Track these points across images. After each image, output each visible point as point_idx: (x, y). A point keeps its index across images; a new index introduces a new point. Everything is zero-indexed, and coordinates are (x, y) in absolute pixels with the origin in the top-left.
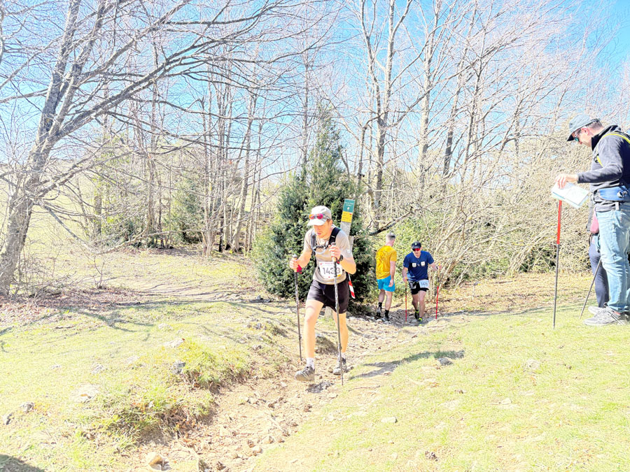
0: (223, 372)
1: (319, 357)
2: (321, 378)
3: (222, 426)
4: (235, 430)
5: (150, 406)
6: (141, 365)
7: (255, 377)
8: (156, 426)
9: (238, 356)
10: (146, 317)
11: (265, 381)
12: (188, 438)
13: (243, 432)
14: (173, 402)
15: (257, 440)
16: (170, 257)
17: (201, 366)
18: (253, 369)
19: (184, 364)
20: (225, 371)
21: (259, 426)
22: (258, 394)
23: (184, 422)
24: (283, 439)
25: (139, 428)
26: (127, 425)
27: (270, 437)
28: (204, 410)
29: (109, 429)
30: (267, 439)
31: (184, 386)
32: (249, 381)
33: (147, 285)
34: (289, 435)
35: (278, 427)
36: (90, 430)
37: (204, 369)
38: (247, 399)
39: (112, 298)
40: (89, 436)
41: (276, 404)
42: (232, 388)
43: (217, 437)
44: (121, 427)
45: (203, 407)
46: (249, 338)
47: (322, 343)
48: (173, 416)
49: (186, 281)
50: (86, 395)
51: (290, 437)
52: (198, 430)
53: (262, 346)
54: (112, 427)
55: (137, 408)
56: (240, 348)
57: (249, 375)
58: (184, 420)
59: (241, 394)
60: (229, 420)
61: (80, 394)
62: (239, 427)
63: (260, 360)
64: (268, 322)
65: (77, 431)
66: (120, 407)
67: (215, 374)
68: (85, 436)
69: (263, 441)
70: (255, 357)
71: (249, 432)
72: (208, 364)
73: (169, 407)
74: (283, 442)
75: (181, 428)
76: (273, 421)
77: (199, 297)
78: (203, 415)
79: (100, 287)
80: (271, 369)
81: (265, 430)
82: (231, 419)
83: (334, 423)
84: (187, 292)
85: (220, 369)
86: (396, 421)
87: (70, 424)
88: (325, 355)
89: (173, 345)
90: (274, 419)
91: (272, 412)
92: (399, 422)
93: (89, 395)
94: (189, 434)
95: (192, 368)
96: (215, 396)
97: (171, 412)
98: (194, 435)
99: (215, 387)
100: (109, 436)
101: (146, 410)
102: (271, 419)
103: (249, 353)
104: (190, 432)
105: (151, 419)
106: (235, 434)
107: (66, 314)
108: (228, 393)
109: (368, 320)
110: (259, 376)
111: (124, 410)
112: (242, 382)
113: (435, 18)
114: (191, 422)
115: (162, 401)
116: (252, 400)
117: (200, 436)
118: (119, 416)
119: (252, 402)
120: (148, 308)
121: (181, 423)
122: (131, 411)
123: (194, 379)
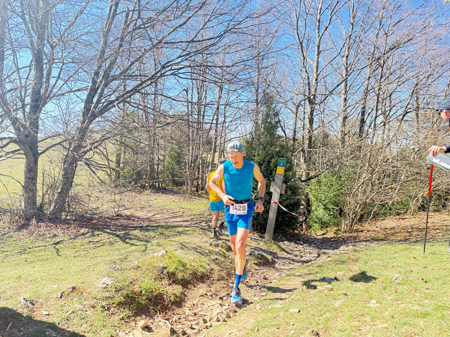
0: (191, 274)
1: (258, 268)
2: (257, 282)
3: (187, 309)
4: (196, 312)
5: (143, 293)
6: (139, 267)
7: (212, 279)
8: (146, 305)
9: (201, 264)
10: (146, 236)
11: (219, 282)
12: (165, 314)
13: (201, 313)
14: (158, 292)
15: (209, 319)
16: (164, 195)
17: (177, 269)
18: (211, 273)
19: (166, 268)
20: (192, 274)
21: (212, 311)
22: (213, 290)
23: (164, 305)
24: (226, 320)
25: (136, 306)
26: (128, 303)
27: (218, 318)
28: (177, 298)
29: (118, 305)
30: (216, 319)
31: (165, 282)
32: (208, 281)
33: (148, 214)
34: (230, 318)
35: (224, 312)
36: (107, 305)
37: (178, 272)
38: (205, 293)
39: (125, 222)
40: (106, 308)
41: (224, 298)
42: (196, 285)
43: (184, 316)
44: (125, 304)
45: (176, 296)
46: (210, 253)
47: (260, 259)
48: (157, 300)
49: (174, 211)
50: (105, 283)
51: (231, 319)
52: (172, 310)
53: (218, 258)
54: (120, 304)
55: (135, 293)
56: (203, 259)
57: (208, 277)
58: (164, 303)
59: (202, 289)
60: (193, 305)
61: (102, 282)
62: (199, 310)
63: (216, 267)
64: (223, 242)
65: (99, 305)
66: (125, 292)
67: (185, 275)
68: (104, 308)
69: (213, 320)
70: (213, 266)
71: (205, 314)
72: (181, 268)
73: (155, 294)
74: (226, 321)
75: (162, 308)
76: (221, 308)
77: (181, 223)
78: (176, 301)
79: (118, 215)
80: (223, 274)
81: (215, 313)
82: (194, 305)
83: (259, 311)
84: (174, 220)
85: (188, 272)
86: (299, 311)
87: (95, 300)
88: (262, 267)
89: (160, 255)
90: (222, 307)
91: (221, 302)
92: (301, 312)
93: (107, 283)
94: (166, 312)
95: (171, 270)
96: (185, 289)
97: (156, 297)
98: (170, 313)
99: (185, 284)
100: (118, 309)
101: (140, 295)
102: (220, 307)
103: (209, 263)
104: (167, 311)
105: (143, 301)
106: (195, 314)
107: (96, 233)
108: (193, 288)
109: (297, 243)
110: (215, 279)
111: (127, 294)
112: (203, 282)
113: (351, 26)
114: (168, 305)
115: (151, 290)
116: (208, 294)
117: (173, 314)
118: (124, 297)
119: (208, 295)
120: (148, 230)
121: (162, 305)
122: (131, 295)
123: (172, 278)
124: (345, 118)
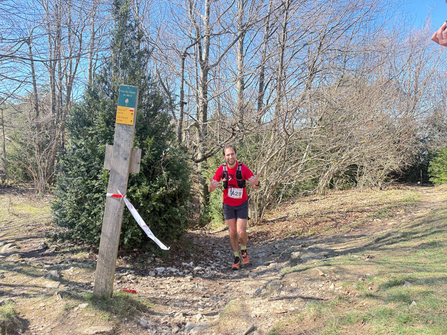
124: (243, 88)
